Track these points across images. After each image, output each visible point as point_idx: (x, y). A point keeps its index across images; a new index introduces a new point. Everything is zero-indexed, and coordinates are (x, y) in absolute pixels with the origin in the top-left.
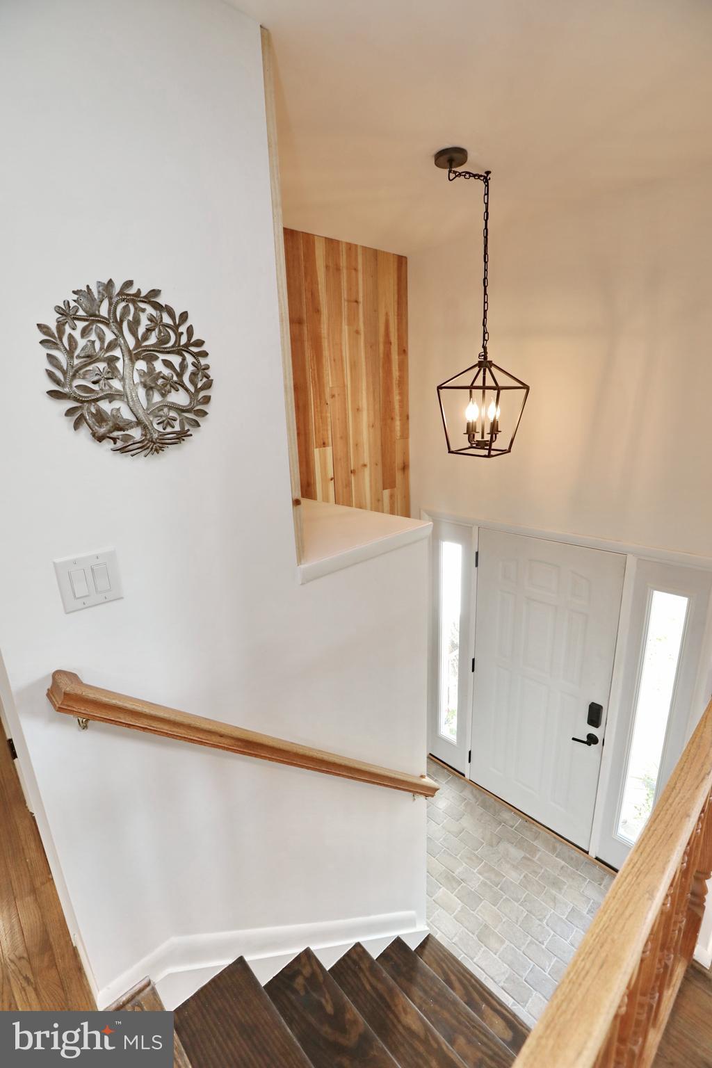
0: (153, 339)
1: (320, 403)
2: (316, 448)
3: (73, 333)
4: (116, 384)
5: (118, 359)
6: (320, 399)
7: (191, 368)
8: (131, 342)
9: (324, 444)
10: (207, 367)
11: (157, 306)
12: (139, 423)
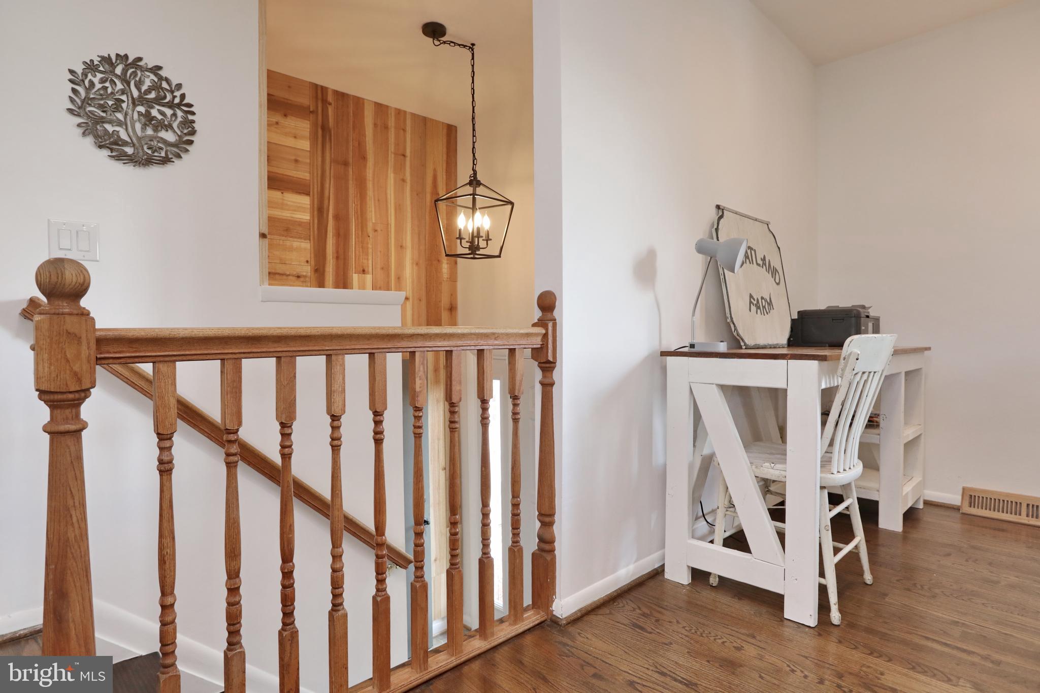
0: (153, 95)
1: (362, 234)
2: (355, 273)
3: (93, 79)
4: (120, 116)
5: (124, 101)
6: (362, 232)
7: (179, 119)
8: (136, 93)
9: (364, 271)
10: (193, 122)
11: (156, 75)
12: (134, 145)
